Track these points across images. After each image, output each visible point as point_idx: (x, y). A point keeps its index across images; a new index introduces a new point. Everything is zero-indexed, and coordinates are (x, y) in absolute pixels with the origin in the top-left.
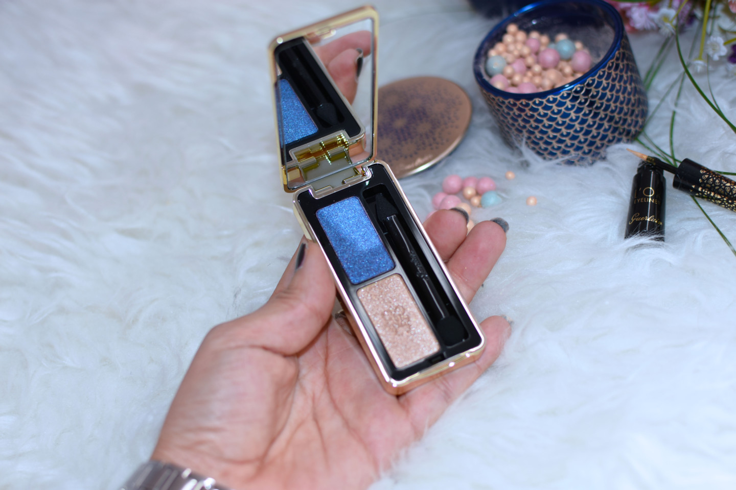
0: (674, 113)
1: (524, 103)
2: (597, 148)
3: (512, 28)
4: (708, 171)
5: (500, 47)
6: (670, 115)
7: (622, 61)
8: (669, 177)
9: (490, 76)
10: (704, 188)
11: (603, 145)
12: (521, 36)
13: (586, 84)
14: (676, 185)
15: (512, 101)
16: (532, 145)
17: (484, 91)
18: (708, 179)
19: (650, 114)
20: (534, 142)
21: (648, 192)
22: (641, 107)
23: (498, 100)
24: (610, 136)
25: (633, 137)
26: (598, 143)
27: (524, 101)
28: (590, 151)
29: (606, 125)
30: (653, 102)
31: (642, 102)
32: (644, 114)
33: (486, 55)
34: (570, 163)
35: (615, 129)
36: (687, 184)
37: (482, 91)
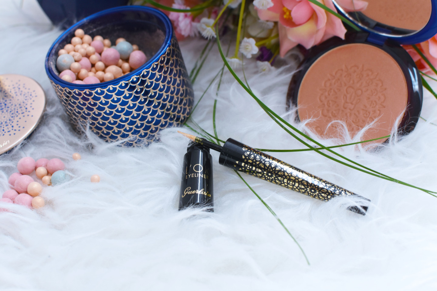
0: (216, 101)
1: (88, 93)
2: (152, 131)
3: (79, 32)
4: (249, 149)
5: (68, 47)
6: (213, 103)
7: (173, 57)
8: (215, 155)
9: (60, 72)
10: (247, 163)
11: (157, 129)
12: (87, 38)
13: (141, 75)
14: (221, 161)
15: (77, 91)
16: (95, 131)
17: (54, 84)
18: (250, 155)
19: (195, 103)
20: (97, 128)
21: (197, 168)
22: (188, 97)
23: (66, 90)
24: (163, 121)
25: (183, 122)
26: (153, 127)
27: (87, 91)
28: (146, 134)
29: (159, 112)
30: (197, 94)
31: (189, 93)
32: (190, 103)
33: (57, 54)
34: (129, 145)
35: (167, 115)
36: (232, 160)
37: (52, 83)
